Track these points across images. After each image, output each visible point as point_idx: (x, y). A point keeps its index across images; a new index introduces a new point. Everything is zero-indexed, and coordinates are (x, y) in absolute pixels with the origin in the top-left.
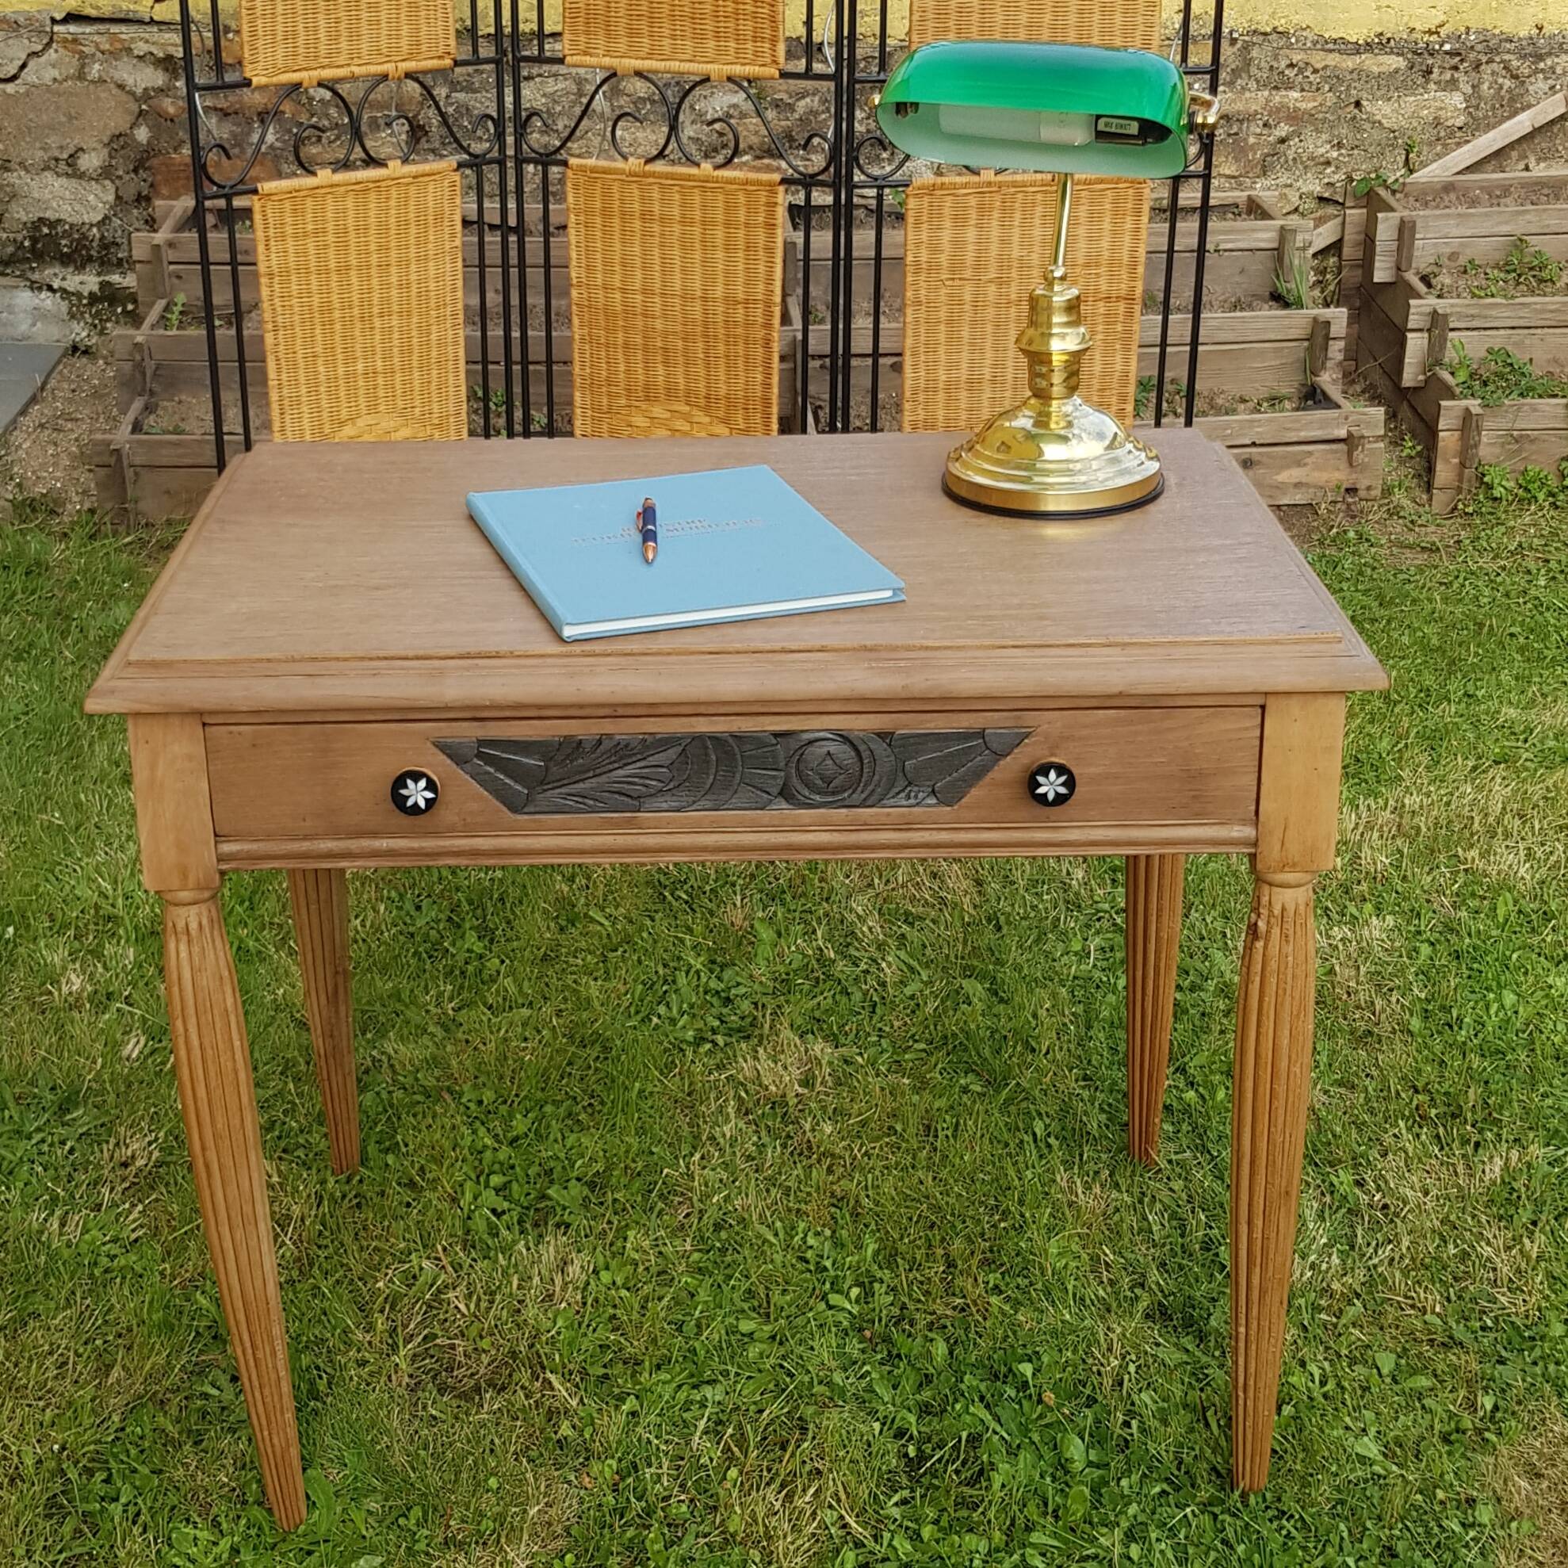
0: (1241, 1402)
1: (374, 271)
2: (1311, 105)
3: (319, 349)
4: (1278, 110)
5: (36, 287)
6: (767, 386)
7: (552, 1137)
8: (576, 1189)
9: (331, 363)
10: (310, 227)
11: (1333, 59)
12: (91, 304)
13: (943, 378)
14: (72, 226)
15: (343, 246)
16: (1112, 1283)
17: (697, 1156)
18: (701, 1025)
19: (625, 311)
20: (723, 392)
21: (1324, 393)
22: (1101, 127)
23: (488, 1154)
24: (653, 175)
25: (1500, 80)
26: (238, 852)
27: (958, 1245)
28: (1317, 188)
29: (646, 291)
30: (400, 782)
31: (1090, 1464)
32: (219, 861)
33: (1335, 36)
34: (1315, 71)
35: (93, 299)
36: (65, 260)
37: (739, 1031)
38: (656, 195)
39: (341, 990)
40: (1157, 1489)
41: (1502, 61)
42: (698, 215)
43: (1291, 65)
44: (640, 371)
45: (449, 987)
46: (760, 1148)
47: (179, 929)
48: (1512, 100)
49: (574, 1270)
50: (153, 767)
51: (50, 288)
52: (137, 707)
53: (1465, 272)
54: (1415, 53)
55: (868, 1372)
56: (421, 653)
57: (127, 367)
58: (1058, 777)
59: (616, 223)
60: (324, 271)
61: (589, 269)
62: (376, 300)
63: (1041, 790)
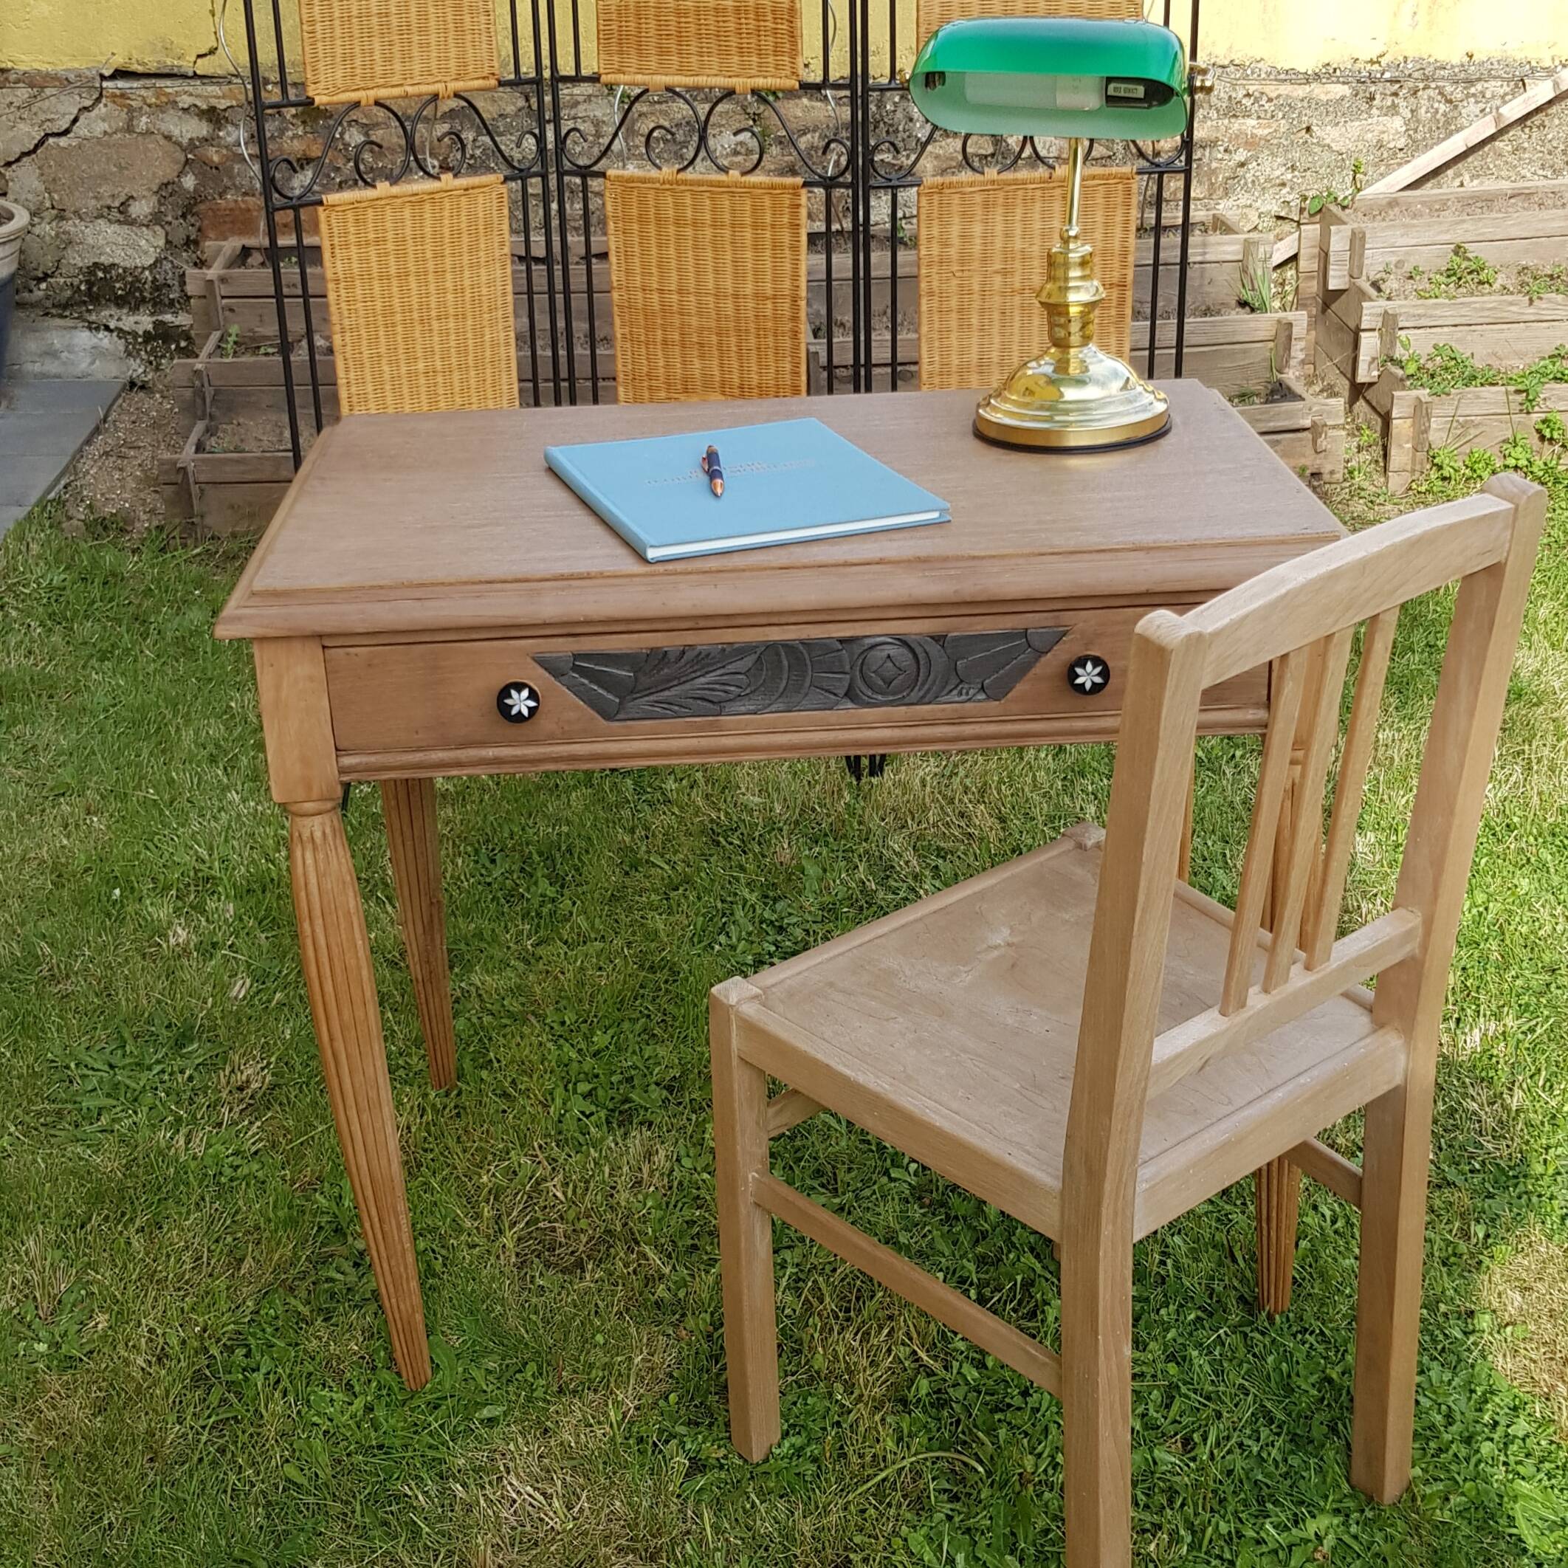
1: (431, 277)
2: (1266, 131)
3: (383, 350)
4: (1237, 136)
5: (93, 327)
6: (796, 373)
7: (630, 1049)
8: (656, 1093)
9: (394, 362)
10: (371, 236)
11: (1285, 89)
12: (146, 342)
14: (125, 270)
15: (401, 255)
18: (759, 951)
19: (663, 311)
20: (755, 382)
21: (1289, 388)
22: (1111, 92)
23: (574, 1066)
24: (685, 182)
25: (1436, 105)
26: (357, 764)
28: (1275, 208)
29: (682, 292)
30: (505, 692)
32: (340, 773)
33: (1287, 68)
34: (1270, 100)
35: (148, 337)
36: (120, 302)
38: (688, 201)
39: (434, 920)
41: (1437, 87)
42: (727, 217)
43: (1248, 95)
44: (677, 365)
45: (527, 926)
47: (305, 838)
48: (1448, 123)
49: (659, 1159)
50: (278, 688)
51: (107, 328)
52: (261, 632)
53: (1411, 278)
54: (1358, 81)
55: (929, 1232)
56: (519, 576)
57: (188, 393)
58: (1094, 667)
59: (652, 229)
60: (384, 277)
61: (628, 272)
62: (433, 306)
63: (1079, 681)
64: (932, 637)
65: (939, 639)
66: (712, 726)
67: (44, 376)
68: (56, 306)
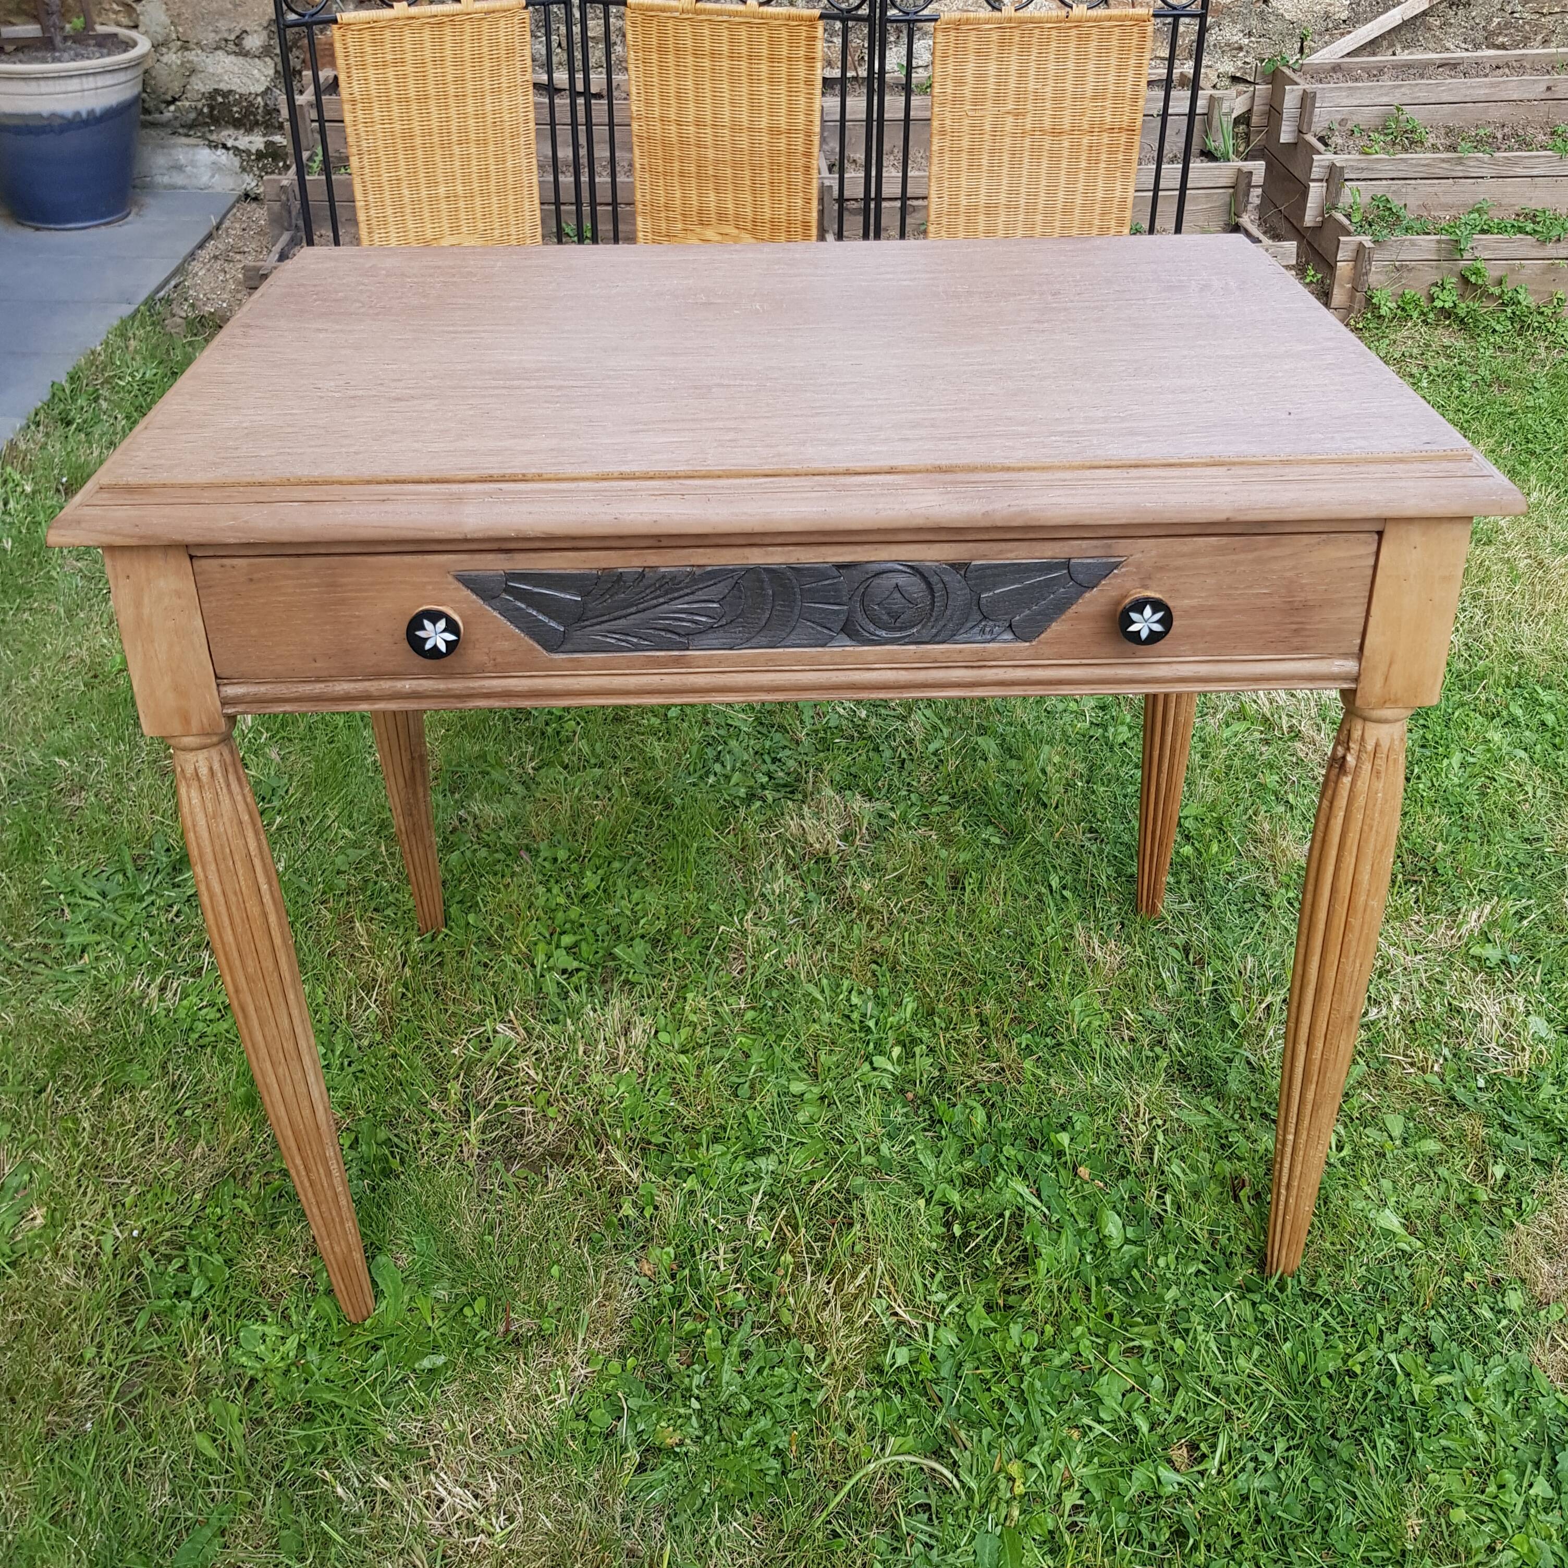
0: (1282, 1198)
1: (451, 101)
3: (402, 173)
5: (213, 146)
6: (806, 210)
7: (618, 894)
8: (640, 947)
9: (414, 186)
10: (389, 57)
12: (258, 160)
13: (964, 202)
14: (241, 95)
15: (420, 77)
16: (1132, 1040)
17: (750, 915)
18: (752, 783)
19: (681, 142)
20: (767, 216)
21: (1246, 229)
23: (560, 915)
24: (702, 11)
26: (244, 695)
27: (990, 1007)
28: (1232, 70)
29: (699, 123)
30: (416, 623)
31: (1127, 1241)
32: (223, 704)
35: (260, 155)
36: (237, 124)
37: (785, 786)
38: (707, 32)
39: (418, 774)
40: (1192, 1270)
42: (744, 49)
44: (695, 197)
45: (531, 749)
46: (807, 902)
47: (189, 775)
49: (637, 1034)
50: (138, 604)
51: (224, 146)
53: (1353, 134)
55: (913, 1143)
56: (437, 475)
57: (276, 206)
58: (1154, 613)
59: (671, 58)
60: (404, 100)
61: (648, 102)
62: (454, 129)
63: (1133, 628)
64: (952, 565)
65: (956, 567)
66: (677, 662)
67: (174, 187)
68: (182, 126)
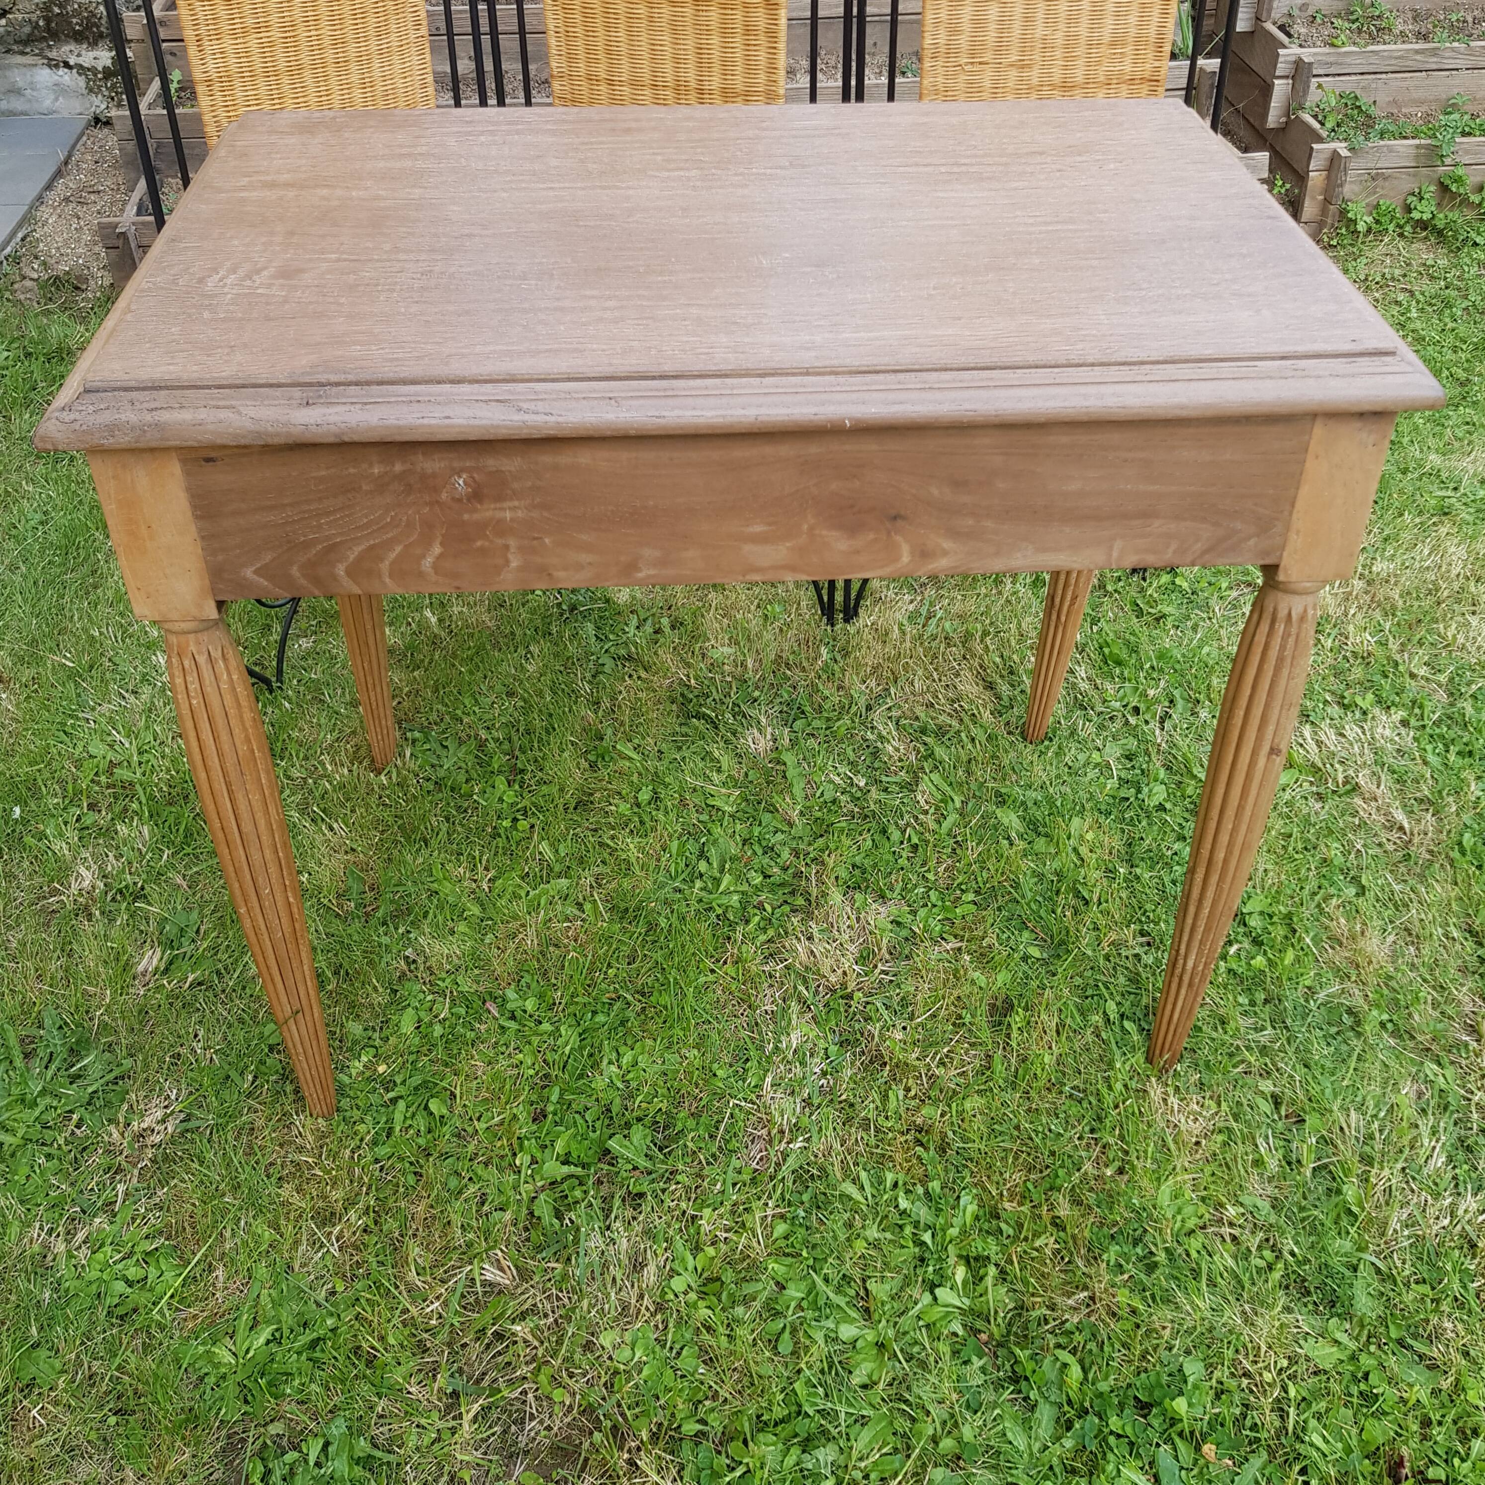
5: (53, 65)
12: (106, 78)
14: (80, 5)
35: (108, 73)
36: (78, 37)
51: (67, 65)
53: (1314, 21)
61: (571, 58)
67: (14, 113)
68: (16, 42)
